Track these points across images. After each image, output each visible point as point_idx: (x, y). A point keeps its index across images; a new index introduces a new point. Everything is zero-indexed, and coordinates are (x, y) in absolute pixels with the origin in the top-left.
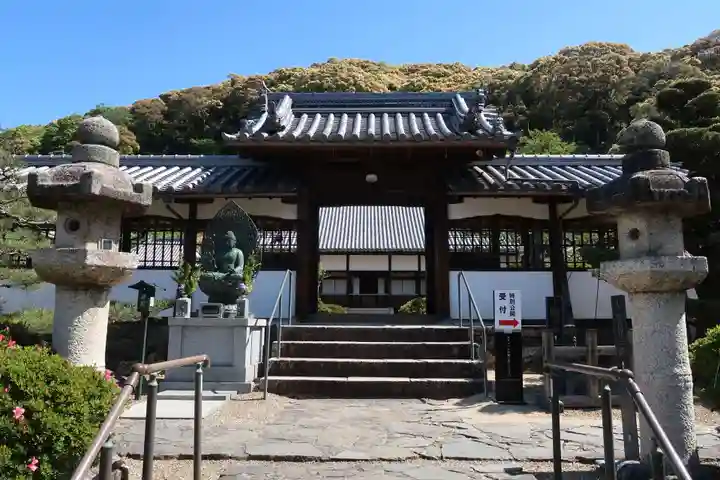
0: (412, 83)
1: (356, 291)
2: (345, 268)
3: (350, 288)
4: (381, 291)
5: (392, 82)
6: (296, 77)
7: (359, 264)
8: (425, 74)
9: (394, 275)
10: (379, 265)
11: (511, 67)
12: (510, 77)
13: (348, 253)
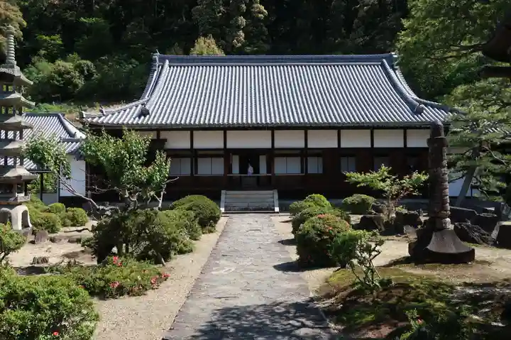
1: (236, 170)
2: (222, 146)
3: (228, 168)
4: (263, 171)
7: (237, 141)
9: (277, 152)
10: (261, 141)
13: (225, 129)
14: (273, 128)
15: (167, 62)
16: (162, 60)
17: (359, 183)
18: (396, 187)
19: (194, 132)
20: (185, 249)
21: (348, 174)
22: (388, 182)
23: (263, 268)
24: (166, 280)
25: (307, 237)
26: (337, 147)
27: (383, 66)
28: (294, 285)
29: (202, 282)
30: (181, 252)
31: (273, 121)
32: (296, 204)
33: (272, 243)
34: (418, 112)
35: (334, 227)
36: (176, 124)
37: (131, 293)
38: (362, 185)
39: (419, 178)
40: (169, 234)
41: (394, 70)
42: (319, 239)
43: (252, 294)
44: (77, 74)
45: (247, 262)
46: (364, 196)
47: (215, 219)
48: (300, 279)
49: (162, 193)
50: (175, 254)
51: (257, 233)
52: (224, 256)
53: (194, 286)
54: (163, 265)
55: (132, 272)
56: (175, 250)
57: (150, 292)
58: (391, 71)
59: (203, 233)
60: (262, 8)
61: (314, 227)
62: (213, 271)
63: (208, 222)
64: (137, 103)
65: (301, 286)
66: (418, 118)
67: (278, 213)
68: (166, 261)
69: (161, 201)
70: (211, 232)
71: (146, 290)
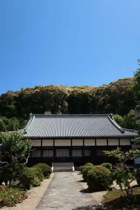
0: (75, 90)
2: (53, 145)
5: (69, 90)
6: (40, 88)
8: (78, 88)
9: (73, 148)
11: (103, 85)
12: (103, 87)
13: (54, 139)
14: (72, 138)
15: (34, 116)
16: (33, 116)
17: (108, 155)
18: (123, 157)
19: (43, 140)
20: (37, 184)
21: (104, 152)
22: (120, 154)
23: (72, 193)
24: (26, 198)
25: (92, 176)
26: (95, 145)
27: (108, 118)
28: (89, 200)
29: (44, 199)
30: (35, 186)
31: (72, 136)
32: (81, 167)
33: (74, 182)
34: (123, 132)
35: (104, 171)
36: (36, 137)
37: (8, 205)
38: (110, 155)
39: (132, 152)
40: (29, 175)
41: (112, 119)
42: (98, 177)
43: (69, 205)
44: (3, 123)
45: (64, 190)
46: (108, 163)
47: (50, 172)
48: (92, 197)
49: (28, 157)
50: (32, 187)
51: (67, 178)
52: (54, 187)
53: (40, 201)
54: (26, 191)
55: (10, 193)
56: (32, 184)
57: (18, 205)
58: (111, 119)
59: (45, 179)
60: (66, 103)
61: (95, 172)
62: (49, 194)
63: (47, 174)
64: (23, 129)
65: (92, 200)
66: (123, 135)
67: (74, 171)
68: (27, 190)
69: (27, 161)
70: (48, 178)
71: (16, 203)
